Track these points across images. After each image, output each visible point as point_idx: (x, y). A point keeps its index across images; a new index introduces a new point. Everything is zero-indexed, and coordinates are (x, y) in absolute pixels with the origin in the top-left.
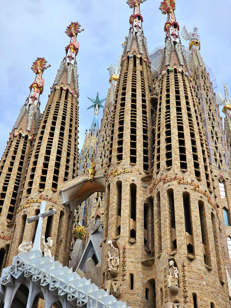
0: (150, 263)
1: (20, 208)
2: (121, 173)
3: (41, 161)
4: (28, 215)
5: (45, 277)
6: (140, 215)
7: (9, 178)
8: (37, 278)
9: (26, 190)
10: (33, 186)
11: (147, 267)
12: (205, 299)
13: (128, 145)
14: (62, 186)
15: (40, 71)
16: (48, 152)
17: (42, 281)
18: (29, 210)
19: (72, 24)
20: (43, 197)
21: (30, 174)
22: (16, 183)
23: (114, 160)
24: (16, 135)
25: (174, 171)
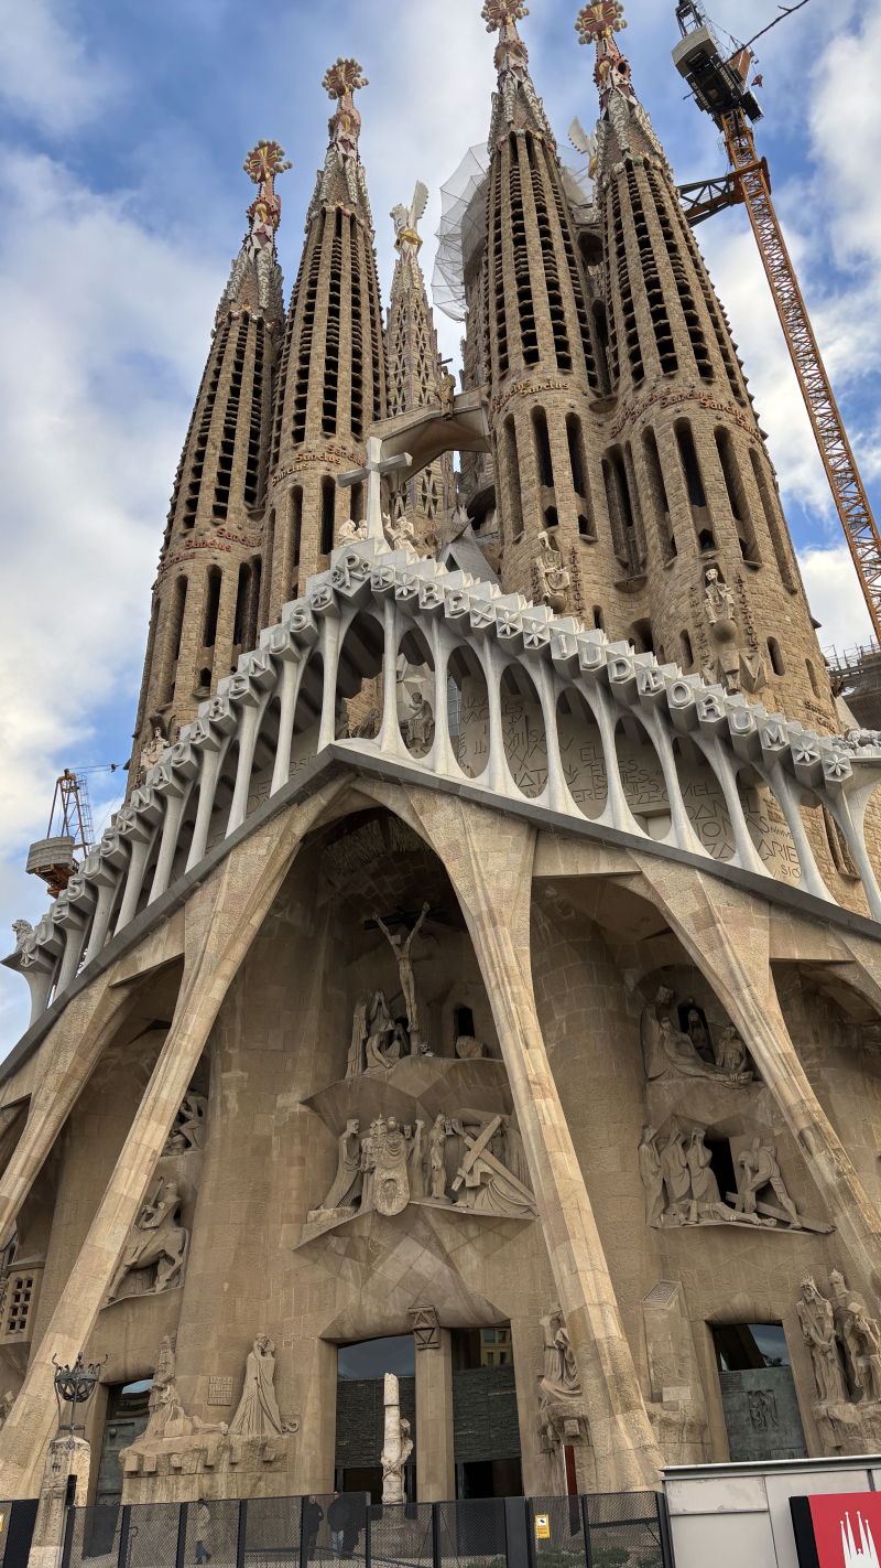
0: (636, 586)
1: (278, 473)
2: (540, 389)
3: (318, 369)
4: (304, 487)
5: (430, 589)
6: (595, 483)
7: (236, 409)
8: (410, 592)
9: (289, 433)
10: (309, 425)
11: (626, 596)
12: (795, 650)
13: (547, 330)
14: (372, 429)
15: (268, 175)
16: (332, 351)
17: (423, 599)
18: (305, 477)
19: (340, 63)
20: (334, 450)
21: (294, 398)
22: (253, 423)
23: (517, 361)
24: (236, 314)
25: (685, 380)
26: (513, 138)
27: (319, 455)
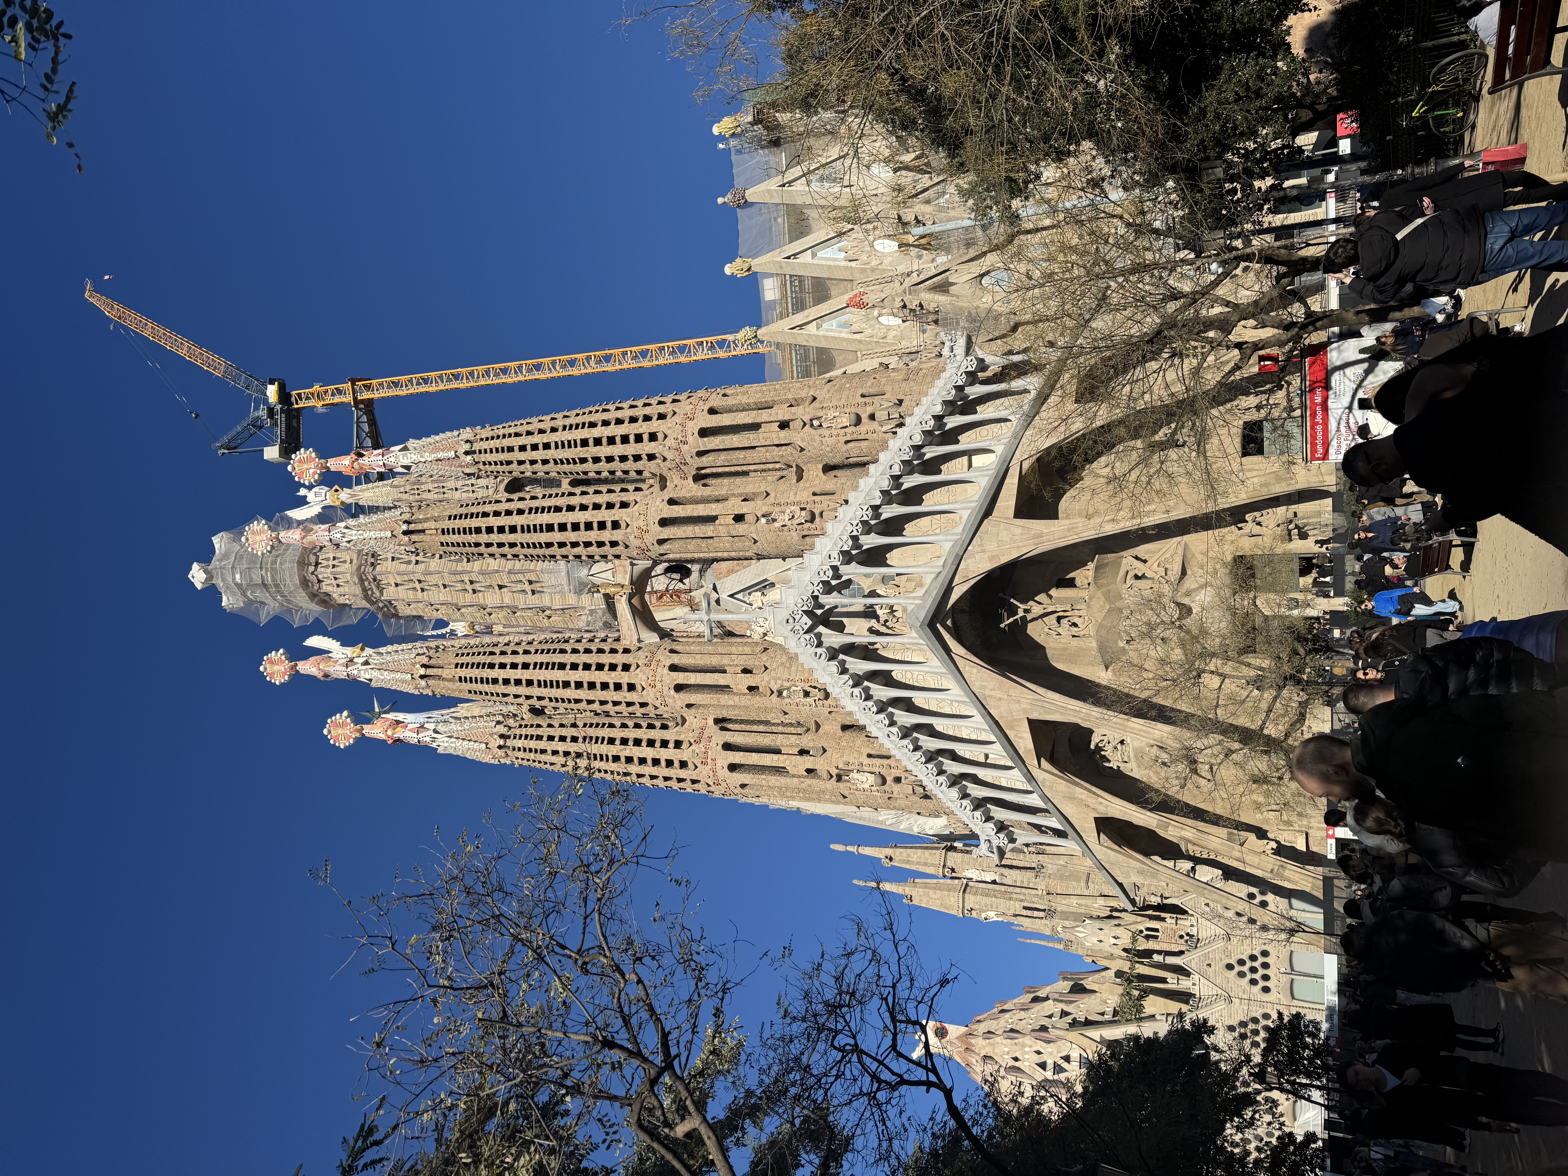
3: (577, 676)
5: (820, 573)
8: (818, 585)
10: (623, 681)
13: (595, 514)
14: (625, 643)
16: (562, 666)
17: (825, 579)
18: (667, 683)
20: (647, 664)
24: (502, 742)
25: (669, 428)
26: (405, 533)
27: (651, 673)
